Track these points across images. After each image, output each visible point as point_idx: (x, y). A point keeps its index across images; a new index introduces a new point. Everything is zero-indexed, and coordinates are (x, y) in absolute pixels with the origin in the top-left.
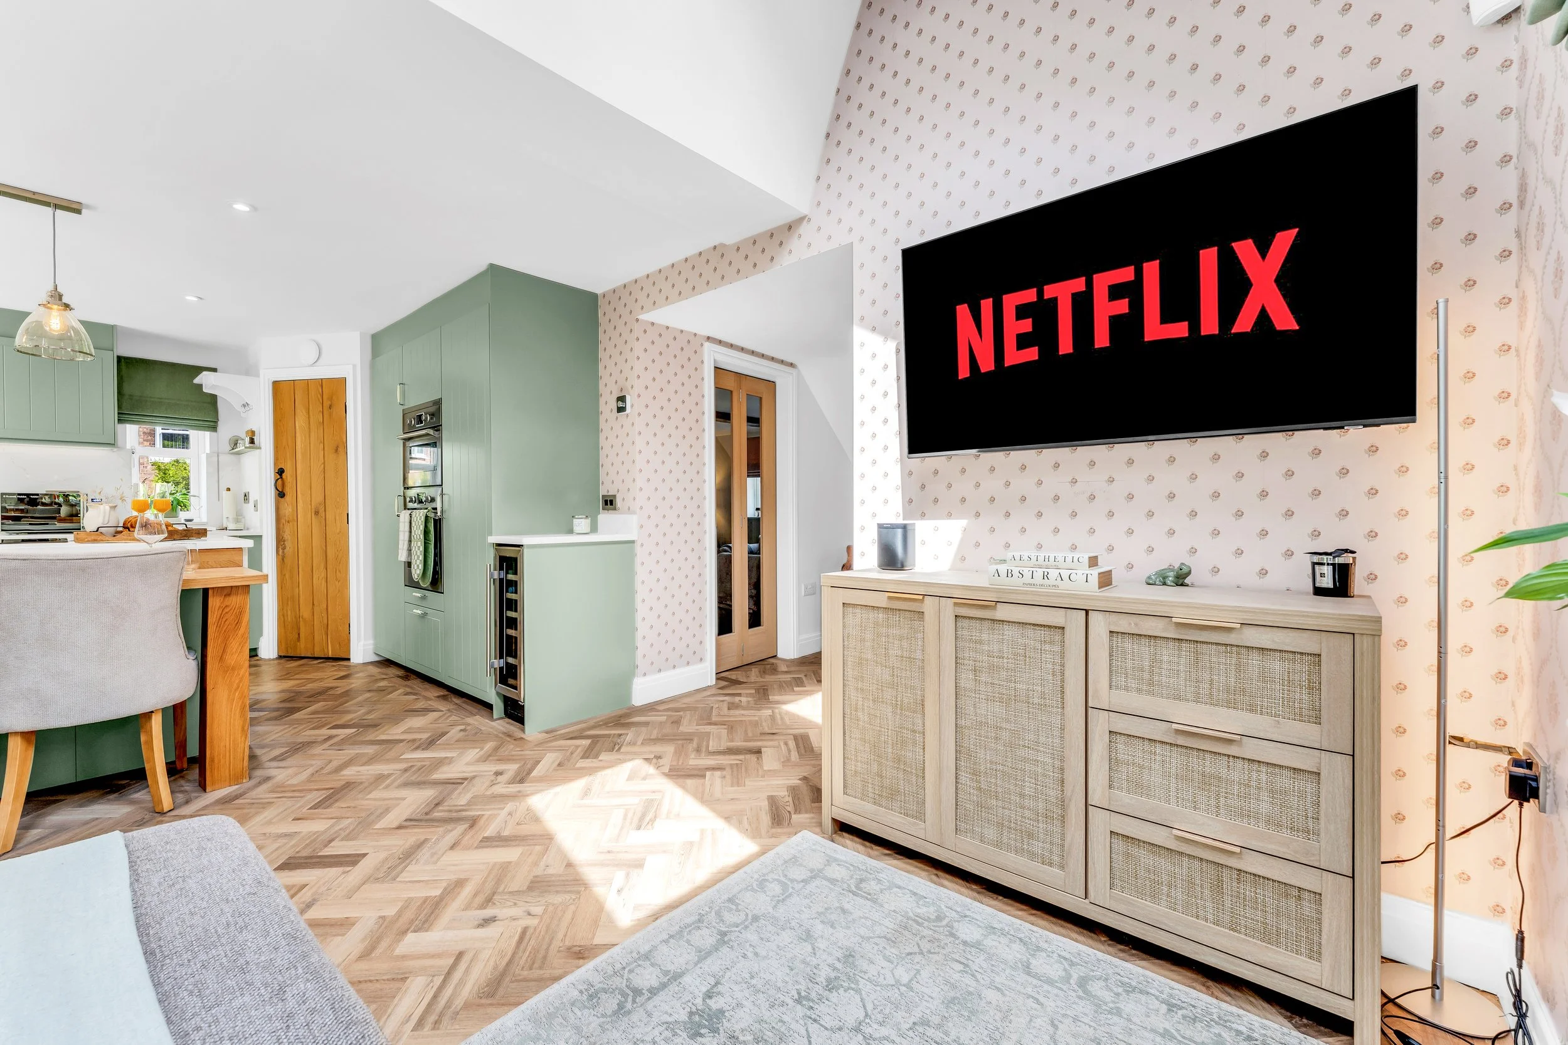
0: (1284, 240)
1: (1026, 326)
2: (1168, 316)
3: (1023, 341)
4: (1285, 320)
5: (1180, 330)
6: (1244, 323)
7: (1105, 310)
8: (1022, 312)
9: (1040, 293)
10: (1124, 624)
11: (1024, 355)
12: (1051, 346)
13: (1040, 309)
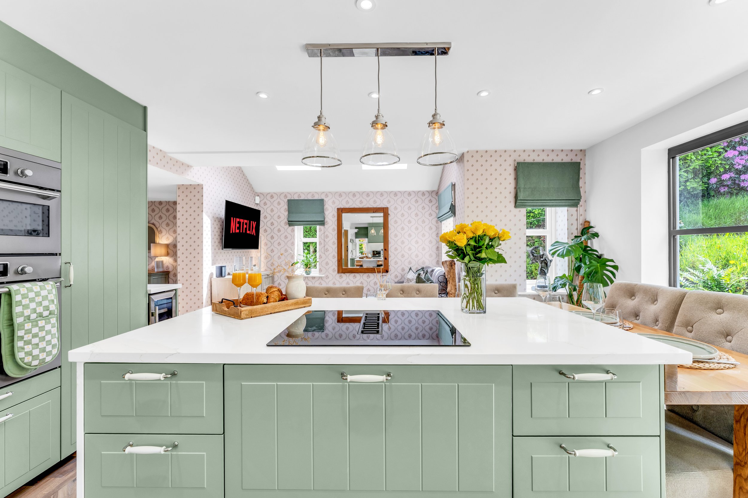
0: (255, 222)
1: (238, 225)
3: (238, 228)
7: (245, 226)
9: (240, 220)
11: (237, 231)
12: (240, 231)
13: (239, 223)
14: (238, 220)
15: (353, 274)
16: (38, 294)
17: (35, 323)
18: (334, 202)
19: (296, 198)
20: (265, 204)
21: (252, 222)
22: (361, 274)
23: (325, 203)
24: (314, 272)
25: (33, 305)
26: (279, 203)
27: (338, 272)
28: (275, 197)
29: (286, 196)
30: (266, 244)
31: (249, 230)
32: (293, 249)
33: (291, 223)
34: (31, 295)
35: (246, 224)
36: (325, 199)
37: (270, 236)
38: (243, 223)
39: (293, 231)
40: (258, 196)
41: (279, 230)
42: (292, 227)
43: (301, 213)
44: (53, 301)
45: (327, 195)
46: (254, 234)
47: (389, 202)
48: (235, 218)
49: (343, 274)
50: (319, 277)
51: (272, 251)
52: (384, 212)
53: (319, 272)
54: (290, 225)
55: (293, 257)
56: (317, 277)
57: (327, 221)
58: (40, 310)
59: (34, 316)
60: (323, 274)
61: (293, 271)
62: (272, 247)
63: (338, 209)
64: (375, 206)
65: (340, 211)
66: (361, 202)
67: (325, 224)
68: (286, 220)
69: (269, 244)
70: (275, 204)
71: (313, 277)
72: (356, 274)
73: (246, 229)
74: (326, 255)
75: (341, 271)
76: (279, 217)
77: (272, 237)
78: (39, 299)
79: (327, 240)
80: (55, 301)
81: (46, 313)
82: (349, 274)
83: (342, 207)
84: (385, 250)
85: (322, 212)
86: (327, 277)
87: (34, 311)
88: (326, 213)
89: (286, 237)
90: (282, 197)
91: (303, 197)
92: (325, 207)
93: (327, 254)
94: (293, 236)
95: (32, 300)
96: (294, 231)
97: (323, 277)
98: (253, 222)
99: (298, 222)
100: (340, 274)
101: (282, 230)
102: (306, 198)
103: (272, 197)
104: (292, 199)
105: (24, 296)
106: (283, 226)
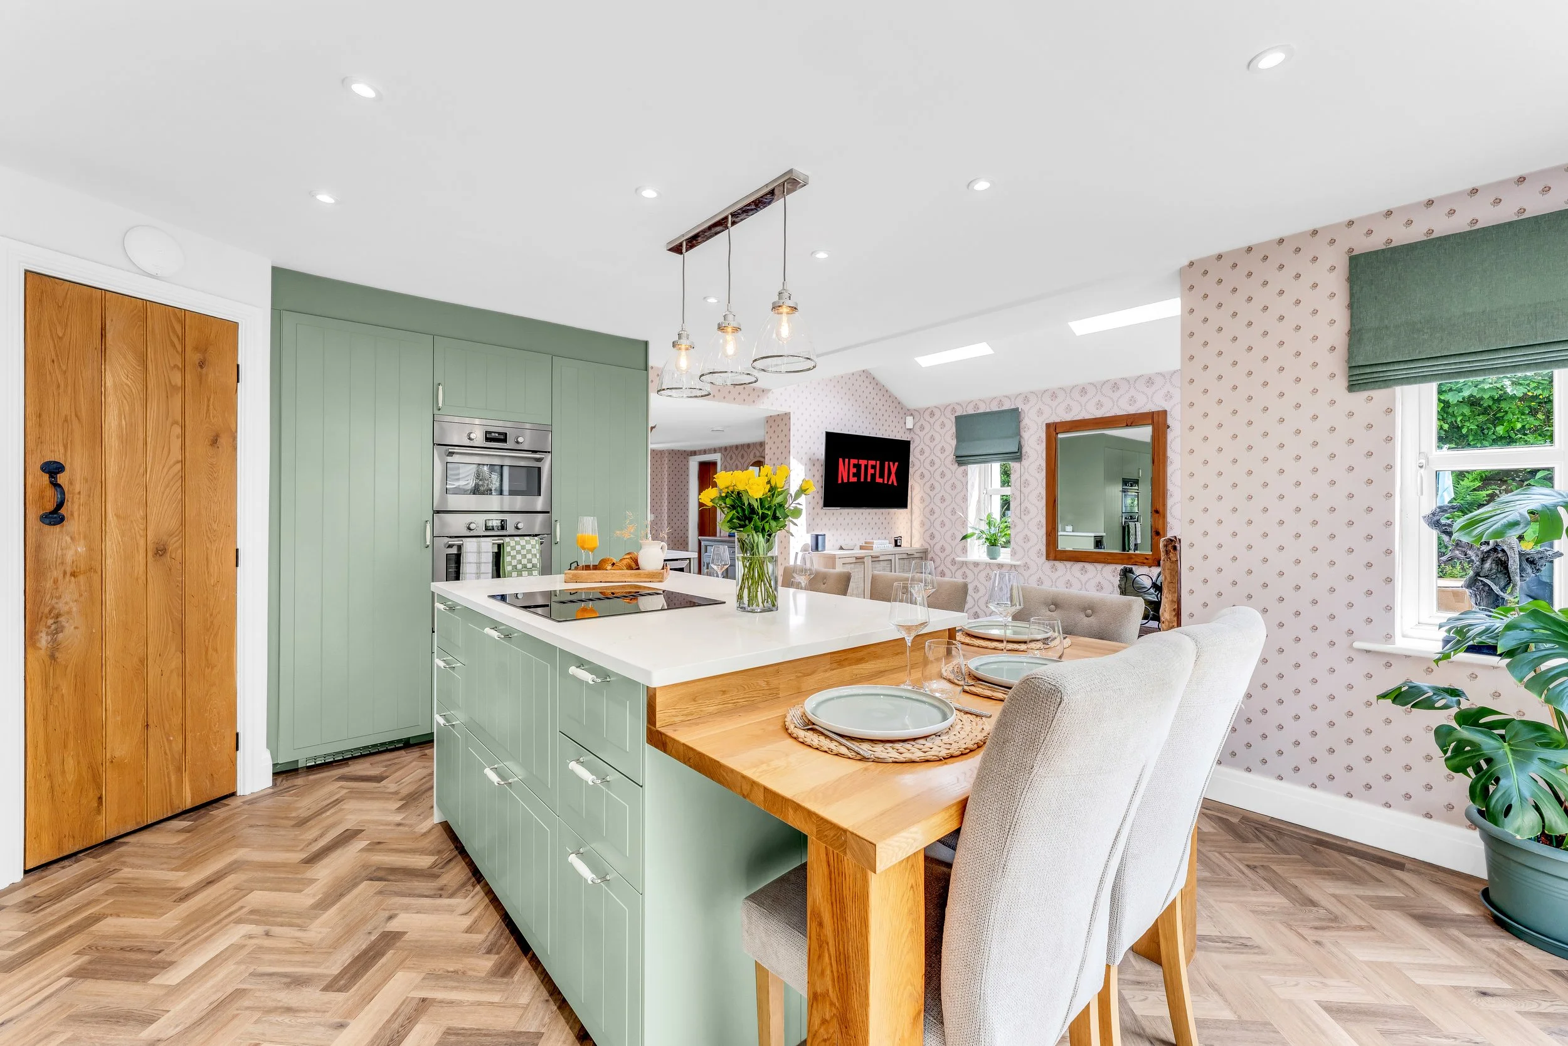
0: (897, 464)
1: (855, 470)
2: (880, 477)
3: (854, 475)
4: (895, 484)
5: (881, 481)
6: (890, 483)
7: (870, 471)
8: (855, 466)
9: (858, 462)
10: (901, 557)
11: (853, 479)
12: (859, 478)
13: (858, 466)
14: (854, 461)
15: (1080, 565)
16: (523, 547)
17: (519, 573)
18: (1040, 412)
19: (971, 411)
20: (922, 428)
21: (887, 463)
22: (1099, 566)
23: (1022, 415)
24: (1004, 556)
25: (519, 557)
26: (943, 425)
27: (1048, 558)
28: (937, 413)
29: (954, 410)
30: (922, 500)
31: (882, 476)
32: (965, 510)
33: (961, 460)
34: (518, 548)
35: (874, 467)
36: (1021, 406)
37: (928, 484)
38: (866, 467)
39: (965, 474)
40: (912, 415)
41: (943, 475)
42: (963, 468)
43: (979, 439)
44: (536, 555)
45: (1026, 399)
46: (893, 482)
47: (1168, 396)
48: (847, 460)
49: (1057, 563)
50: (1012, 566)
51: (932, 512)
52: (1153, 423)
53: (1011, 555)
54: (960, 464)
55: (964, 523)
56: (1007, 565)
57: (1026, 452)
58: (524, 561)
59: (519, 567)
60: (1018, 560)
61: (964, 550)
62: (932, 505)
63: (1048, 426)
64: (1132, 410)
65: (1052, 429)
66: (1099, 405)
67: (1023, 458)
68: (952, 457)
69: (928, 500)
70: (937, 427)
71: (999, 564)
72: (1088, 566)
73: (873, 476)
74: (1023, 521)
75: (1052, 555)
76: (943, 450)
77: (932, 488)
78: (524, 552)
79: (1026, 491)
80: (538, 555)
81: (530, 566)
82: (1072, 563)
83: (1058, 420)
84: (1157, 512)
85: (1018, 434)
86: (1026, 566)
87: (520, 562)
88: (1025, 435)
89: (954, 486)
90: (948, 412)
91: (982, 409)
92: (1023, 424)
93: (1026, 518)
94: (964, 484)
95: (518, 552)
96: (967, 474)
97: (1019, 566)
98: (891, 463)
99: (974, 458)
100: (1052, 563)
101: (948, 475)
102: (988, 410)
103: (932, 414)
104: (965, 413)
105: (513, 548)
106: (950, 466)
